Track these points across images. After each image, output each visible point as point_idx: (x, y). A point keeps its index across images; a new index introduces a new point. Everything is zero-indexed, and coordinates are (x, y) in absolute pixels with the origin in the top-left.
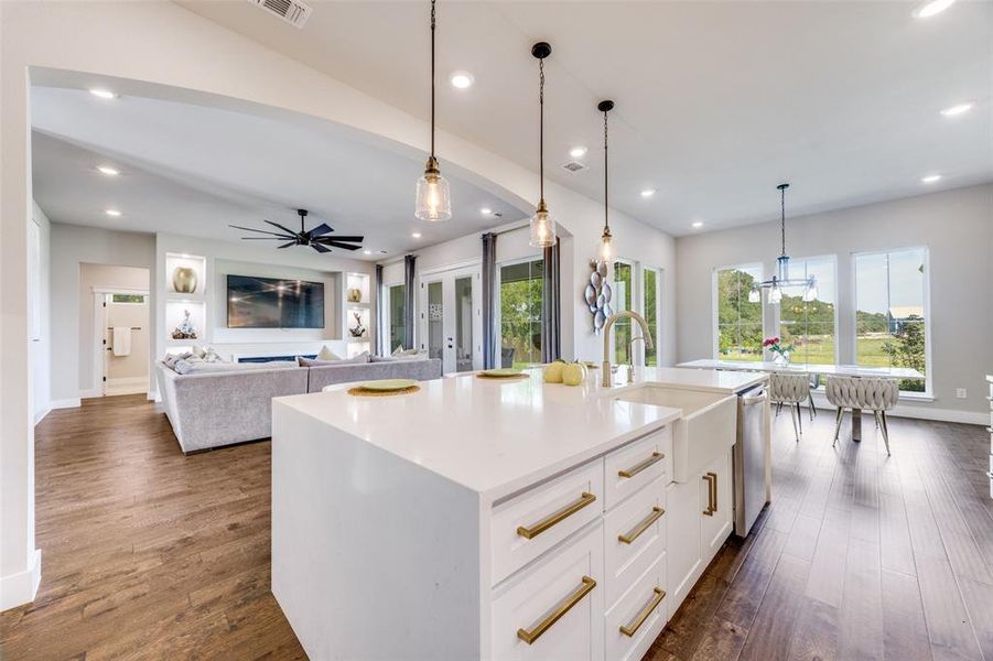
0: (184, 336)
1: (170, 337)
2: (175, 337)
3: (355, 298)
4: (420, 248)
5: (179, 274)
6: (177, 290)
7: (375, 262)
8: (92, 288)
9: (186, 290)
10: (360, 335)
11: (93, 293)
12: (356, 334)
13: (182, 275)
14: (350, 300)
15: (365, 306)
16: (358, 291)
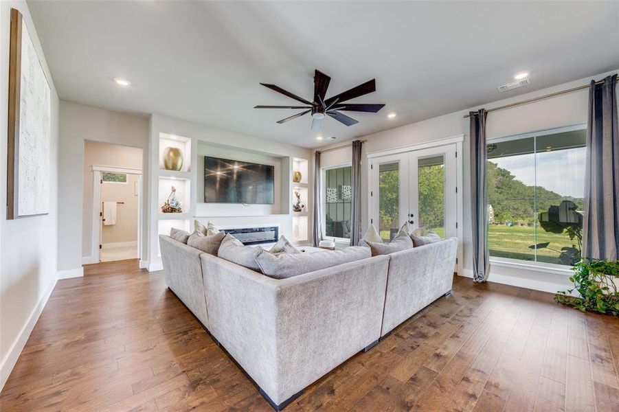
0: (173, 210)
1: (160, 211)
2: (164, 211)
3: (297, 179)
4: (368, 134)
5: (169, 155)
6: (167, 168)
7: (315, 148)
8: (92, 166)
9: (174, 168)
10: (300, 210)
11: (93, 171)
12: (297, 209)
13: (171, 154)
14: (294, 181)
15: (304, 186)
16: (299, 173)
